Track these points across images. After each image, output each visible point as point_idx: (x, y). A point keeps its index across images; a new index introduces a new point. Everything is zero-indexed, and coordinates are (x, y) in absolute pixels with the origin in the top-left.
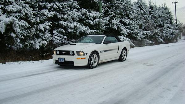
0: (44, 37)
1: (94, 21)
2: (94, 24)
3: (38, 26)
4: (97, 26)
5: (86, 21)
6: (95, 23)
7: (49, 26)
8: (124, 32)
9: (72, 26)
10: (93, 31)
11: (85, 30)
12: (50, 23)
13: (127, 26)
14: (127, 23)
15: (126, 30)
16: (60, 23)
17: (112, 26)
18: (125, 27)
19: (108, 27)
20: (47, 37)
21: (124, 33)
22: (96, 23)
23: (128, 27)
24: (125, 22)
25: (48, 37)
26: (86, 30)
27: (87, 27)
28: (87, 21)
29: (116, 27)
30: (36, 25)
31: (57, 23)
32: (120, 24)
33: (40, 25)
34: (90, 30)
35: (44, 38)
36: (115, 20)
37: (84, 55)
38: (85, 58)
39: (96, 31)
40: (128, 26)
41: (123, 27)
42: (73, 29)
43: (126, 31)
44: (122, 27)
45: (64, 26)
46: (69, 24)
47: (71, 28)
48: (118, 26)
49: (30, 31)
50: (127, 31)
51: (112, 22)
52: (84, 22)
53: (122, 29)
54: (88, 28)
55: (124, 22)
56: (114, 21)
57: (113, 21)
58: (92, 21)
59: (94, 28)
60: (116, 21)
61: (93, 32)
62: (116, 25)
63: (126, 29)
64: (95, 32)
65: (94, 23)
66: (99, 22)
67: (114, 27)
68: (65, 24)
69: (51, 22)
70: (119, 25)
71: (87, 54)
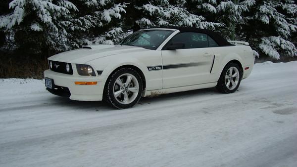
0: (110, 33)
1: (219, 6)
2: (217, 11)
3: (102, 14)
4: (224, 16)
5: (202, 6)
6: (219, 9)
7: (121, 13)
8: (285, 29)
9: (167, 14)
10: (212, 24)
11: (195, 22)
12: (123, 8)
13: (291, 18)
14: (292, 12)
15: (289, 26)
16: (145, 8)
17: (259, 17)
18: (288, 21)
19: (252, 18)
20: (114, 33)
21: (283, 31)
22: (222, 10)
23: (293, 21)
24: (288, 10)
25: (116, 34)
26: (197, 22)
27: (201, 16)
28: (204, 5)
29: (268, 18)
30: (97, 10)
31: (139, 8)
32: (276, 13)
33: (105, 10)
34: (206, 22)
35: (109, 35)
36: (267, 5)
37: (93, 74)
38: (95, 83)
39: (217, 24)
40: (293, 17)
41: (282, 19)
42: (168, 19)
43: (287, 28)
44: (280, 19)
45: (151, 14)
46: (160, 9)
47: (165, 18)
48: (272, 17)
49: (82, 21)
50: (290, 28)
51: (260, 9)
52: (199, 7)
53: (280, 23)
54: (203, 18)
55: (285, 10)
56: (263, 8)
57: (261, 7)
58: (214, 5)
59: (217, 19)
60: (268, 7)
61: (211, 26)
62: (268, 14)
63: (290, 23)
64: (215, 26)
65: (217, 9)
66: (228, 8)
67: (263, 20)
68: (153, 10)
69: (125, 6)
70: (274, 16)
71: (100, 72)
